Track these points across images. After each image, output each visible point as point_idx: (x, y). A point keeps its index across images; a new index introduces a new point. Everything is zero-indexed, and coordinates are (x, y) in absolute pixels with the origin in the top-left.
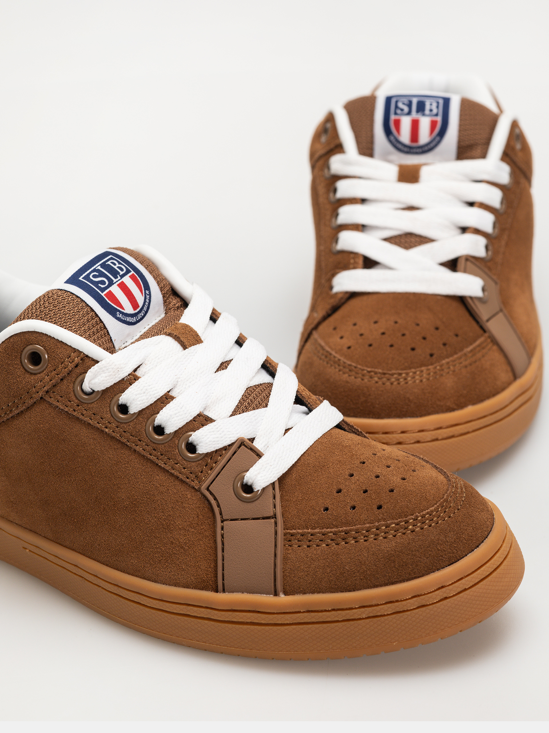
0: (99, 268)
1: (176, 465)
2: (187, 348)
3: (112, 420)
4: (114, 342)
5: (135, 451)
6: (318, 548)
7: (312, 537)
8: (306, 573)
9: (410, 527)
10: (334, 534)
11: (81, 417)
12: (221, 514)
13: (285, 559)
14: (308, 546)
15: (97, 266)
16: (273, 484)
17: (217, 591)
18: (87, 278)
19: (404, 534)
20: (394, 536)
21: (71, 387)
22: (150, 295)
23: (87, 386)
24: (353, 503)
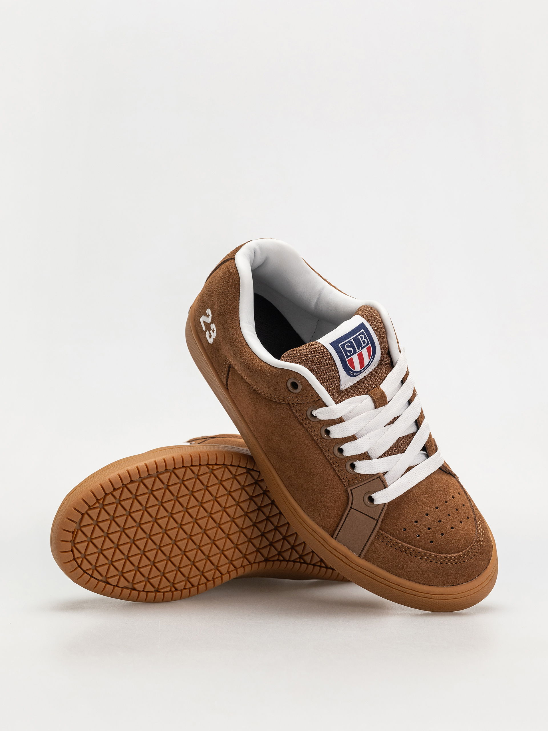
0: (352, 340)
1: (341, 471)
2: (377, 408)
3: (319, 434)
4: (341, 386)
5: (324, 453)
6: (391, 547)
7: (391, 541)
8: (379, 556)
9: (442, 560)
10: (402, 545)
11: (304, 425)
12: (352, 504)
13: (372, 543)
14: (386, 544)
15: (351, 339)
16: (385, 504)
17: (332, 536)
18: (343, 346)
19: (436, 562)
20: (431, 562)
21: (306, 409)
22: (373, 359)
23: (314, 413)
24: (419, 533)
